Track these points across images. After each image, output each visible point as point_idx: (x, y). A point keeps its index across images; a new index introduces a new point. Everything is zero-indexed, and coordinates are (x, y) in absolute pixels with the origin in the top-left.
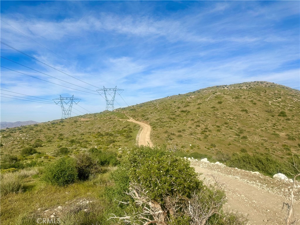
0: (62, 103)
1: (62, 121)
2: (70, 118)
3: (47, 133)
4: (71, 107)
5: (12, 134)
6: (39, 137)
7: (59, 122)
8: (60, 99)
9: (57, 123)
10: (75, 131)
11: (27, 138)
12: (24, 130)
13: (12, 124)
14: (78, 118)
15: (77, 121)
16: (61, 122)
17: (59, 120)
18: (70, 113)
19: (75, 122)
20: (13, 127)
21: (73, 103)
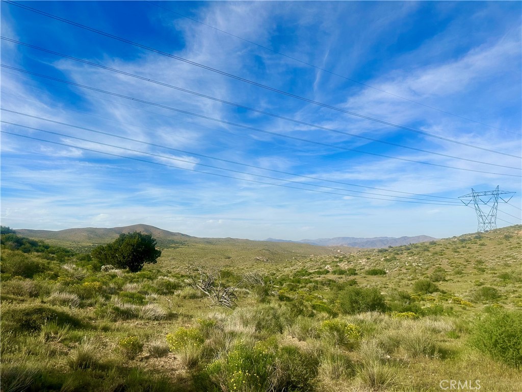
0: (476, 203)
1: (479, 236)
2: (495, 231)
3: (454, 258)
4: (495, 210)
5: (398, 257)
6: (440, 265)
7: (474, 238)
9: (470, 239)
10: (508, 257)
11: (420, 264)
12: (415, 251)
13: (395, 240)
14: (512, 230)
15: (511, 237)
16: (476, 237)
17: (473, 234)
18: (493, 220)
19: (507, 237)
20: (398, 245)
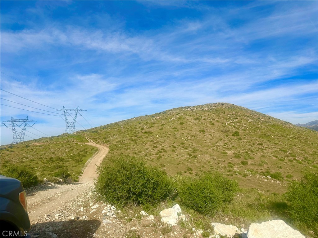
0: (13, 126)
1: (11, 146)
2: (22, 143)
4: (24, 131)
7: (8, 148)
8: (11, 121)
9: (5, 148)
10: (24, 157)
14: (31, 142)
15: (29, 146)
16: (10, 147)
17: (8, 145)
18: (22, 136)
19: (27, 146)
21: (27, 125)
